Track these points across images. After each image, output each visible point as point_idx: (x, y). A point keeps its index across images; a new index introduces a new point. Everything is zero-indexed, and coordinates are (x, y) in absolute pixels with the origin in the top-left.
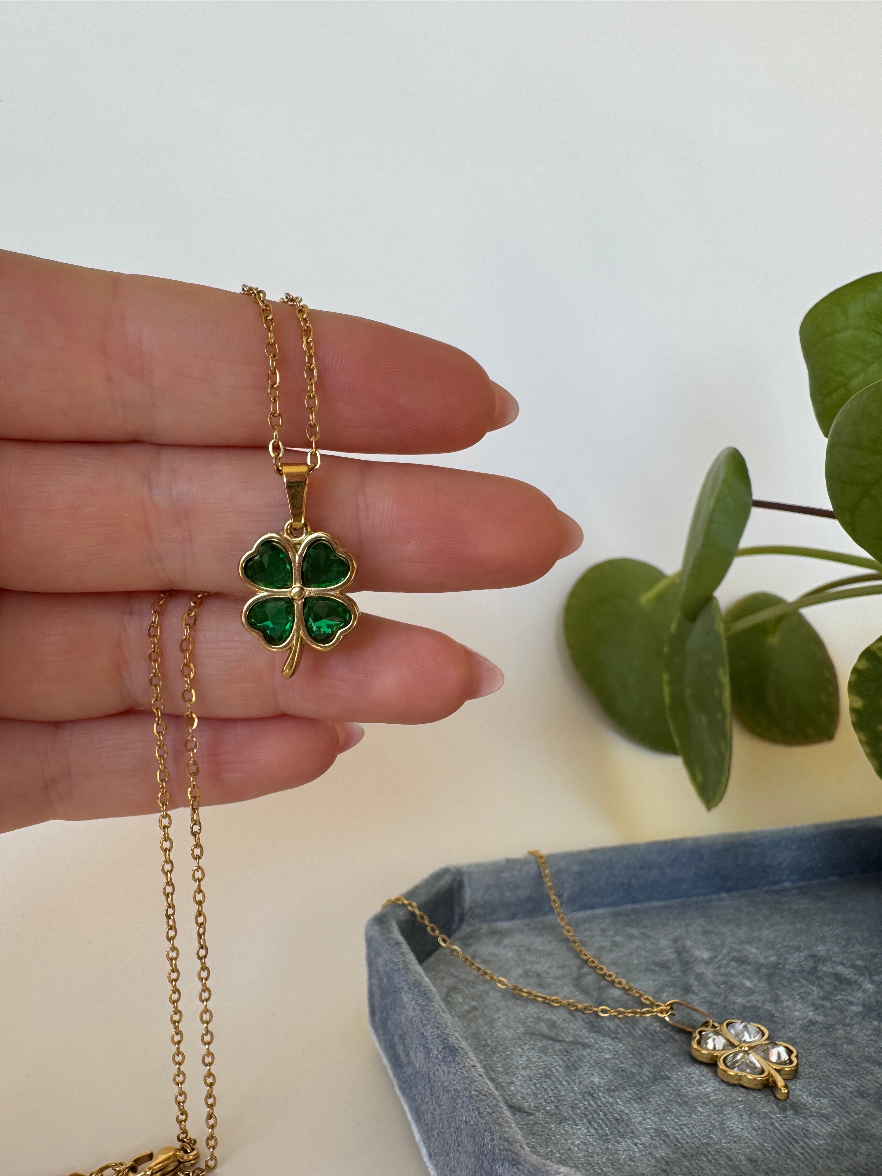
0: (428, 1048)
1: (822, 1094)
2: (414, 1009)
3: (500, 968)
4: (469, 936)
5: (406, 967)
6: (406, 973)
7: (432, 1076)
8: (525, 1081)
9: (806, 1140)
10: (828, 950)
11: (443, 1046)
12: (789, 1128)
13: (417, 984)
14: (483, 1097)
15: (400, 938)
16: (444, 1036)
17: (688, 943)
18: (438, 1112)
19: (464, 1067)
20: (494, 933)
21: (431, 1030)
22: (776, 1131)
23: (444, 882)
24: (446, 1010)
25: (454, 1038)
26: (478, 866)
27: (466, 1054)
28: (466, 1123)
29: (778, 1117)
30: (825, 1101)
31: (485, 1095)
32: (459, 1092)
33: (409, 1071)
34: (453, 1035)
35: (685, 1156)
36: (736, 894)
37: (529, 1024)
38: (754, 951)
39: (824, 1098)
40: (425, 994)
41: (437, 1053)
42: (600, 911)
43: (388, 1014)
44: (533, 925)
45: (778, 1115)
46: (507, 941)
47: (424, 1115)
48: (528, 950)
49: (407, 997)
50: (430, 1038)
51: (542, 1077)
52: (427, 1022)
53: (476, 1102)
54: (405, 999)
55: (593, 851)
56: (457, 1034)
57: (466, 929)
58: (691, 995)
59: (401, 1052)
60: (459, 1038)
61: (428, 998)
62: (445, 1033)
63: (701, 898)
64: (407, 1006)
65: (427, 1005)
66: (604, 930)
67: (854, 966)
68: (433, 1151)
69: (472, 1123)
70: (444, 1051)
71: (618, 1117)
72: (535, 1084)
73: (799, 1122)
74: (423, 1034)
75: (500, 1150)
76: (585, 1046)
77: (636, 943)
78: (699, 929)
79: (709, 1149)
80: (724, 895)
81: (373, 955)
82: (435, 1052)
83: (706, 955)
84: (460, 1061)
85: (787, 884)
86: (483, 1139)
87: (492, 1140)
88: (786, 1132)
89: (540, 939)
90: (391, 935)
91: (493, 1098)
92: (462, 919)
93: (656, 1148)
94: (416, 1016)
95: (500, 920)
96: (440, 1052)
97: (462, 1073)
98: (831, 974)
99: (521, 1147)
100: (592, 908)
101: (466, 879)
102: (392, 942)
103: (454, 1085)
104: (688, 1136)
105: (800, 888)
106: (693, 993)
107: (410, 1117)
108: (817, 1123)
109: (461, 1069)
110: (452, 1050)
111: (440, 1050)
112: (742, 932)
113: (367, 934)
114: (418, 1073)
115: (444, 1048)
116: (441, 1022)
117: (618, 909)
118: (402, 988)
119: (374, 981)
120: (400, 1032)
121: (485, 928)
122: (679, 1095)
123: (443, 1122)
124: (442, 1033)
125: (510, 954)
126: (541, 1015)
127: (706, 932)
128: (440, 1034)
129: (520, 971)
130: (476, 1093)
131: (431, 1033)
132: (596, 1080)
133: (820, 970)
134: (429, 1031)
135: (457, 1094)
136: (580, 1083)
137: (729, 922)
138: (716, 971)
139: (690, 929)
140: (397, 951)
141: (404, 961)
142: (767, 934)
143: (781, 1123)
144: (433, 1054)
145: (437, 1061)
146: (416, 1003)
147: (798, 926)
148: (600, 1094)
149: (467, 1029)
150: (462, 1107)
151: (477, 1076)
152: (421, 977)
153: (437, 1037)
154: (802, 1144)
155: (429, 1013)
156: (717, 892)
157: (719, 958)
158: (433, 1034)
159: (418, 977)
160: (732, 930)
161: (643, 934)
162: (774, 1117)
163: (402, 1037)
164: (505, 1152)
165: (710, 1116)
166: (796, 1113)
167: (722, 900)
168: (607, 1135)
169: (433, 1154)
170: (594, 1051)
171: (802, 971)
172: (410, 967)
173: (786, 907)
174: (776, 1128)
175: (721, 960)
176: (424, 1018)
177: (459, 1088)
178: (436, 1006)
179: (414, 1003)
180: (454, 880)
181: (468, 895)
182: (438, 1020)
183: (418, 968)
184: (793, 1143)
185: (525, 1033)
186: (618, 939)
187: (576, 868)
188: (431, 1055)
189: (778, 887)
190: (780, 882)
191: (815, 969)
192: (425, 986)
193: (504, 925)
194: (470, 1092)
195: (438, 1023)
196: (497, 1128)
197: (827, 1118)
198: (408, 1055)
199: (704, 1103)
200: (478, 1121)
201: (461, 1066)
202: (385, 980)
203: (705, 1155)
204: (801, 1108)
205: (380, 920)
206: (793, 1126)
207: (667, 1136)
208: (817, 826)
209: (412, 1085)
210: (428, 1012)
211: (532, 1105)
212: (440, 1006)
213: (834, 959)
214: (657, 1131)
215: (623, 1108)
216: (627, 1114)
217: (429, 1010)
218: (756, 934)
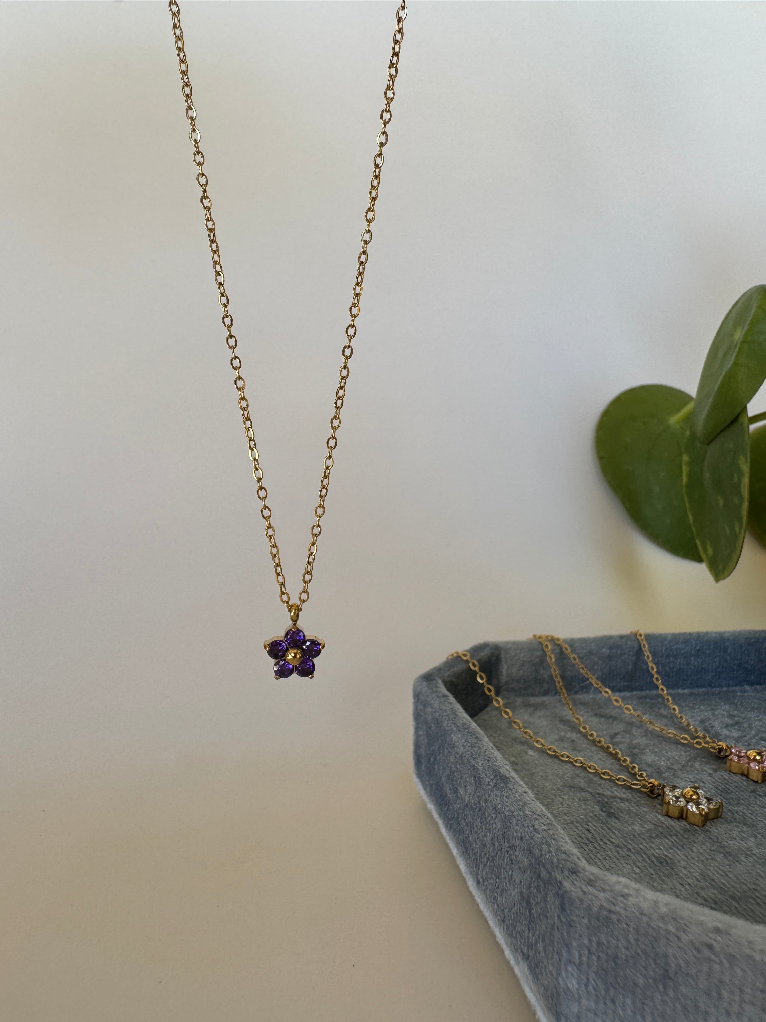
2: (464, 746)
5: (454, 713)
6: (455, 718)
7: (483, 803)
11: (494, 775)
13: (466, 727)
14: (537, 817)
15: (446, 692)
16: (495, 768)
18: (489, 836)
19: (516, 792)
23: (483, 655)
24: (494, 748)
25: (504, 770)
26: (514, 643)
28: (521, 838)
31: (539, 815)
32: (512, 812)
33: (456, 807)
35: (733, 898)
36: (759, 687)
40: (474, 734)
41: (489, 781)
43: (435, 759)
47: (471, 845)
48: (562, 721)
49: (457, 736)
50: (481, 769)
52: (477, 756)
53: (531, 820)
54: (454, 738)
56: (507, 767)
59: (448, 791)
61: (477, 738)
62: (495, 766)
63: (725, 689)
64: (457, 744)
65: (476, 743)
68: (482, 877)
69: (528, 838)
70: (495, 779)
74: (474, 766)
75: (558, 859)
79: (757, 894)
81: (421, 707)
82: (487, 780)
84: (511, 788)
86: (541, 851)
87: (550, 852)
90: (439, 689)
91: (547, 818)
92: (498, 691)
93: (702, 888)
94: (466, 752)
95: (533, 695)
96: (492, 780)
97: (514, 796)
99: (579, 859)
101: (503, 655)
102: (439, 695)
104: (734, 881)
107: (455, 851)
109: (513, 794)
110: (504, 779)
111: (492, 777)
113: (414, 691)
114: (467, 805)
115: (496, 776)
116: (491, 756)
117: (644, 693)
118: (452, 729)
119: (421, 732)
120: (448, 772)
122: (721, 847)
123: (494, 845)
124: (493, 765)
125: (545, 723)
127: (732, 716)
128: (491, 765)
130: (530, 813)
131: (482, 764)
132: (637, 828)
134: (480, 764)
135: (511, 814)
139: (716, 713)
141: (452, 708)
145: (490, 787)
146: (465, 742)
150: (517, 825)
151: (530, 800)
153: (488, 768)
155: (479, 749)
156: (739, 684)
157: (748, 737)
158: (484, 765)
163: (450, 777)
164: (563, 862)
165: (754, 866)
167: (745, 691)
169: (481, 880)
175: (751, 738)
176: (474, 753)
177: (513, 809)
179: (463, 741)
180: (492, 655)
181: (505, 670)
182: (488, 755)
185: (564, 786)
187: (605, 651)
188: (483, 783)
192: (473, 730)
194: (524, 812)
195: (489, 757)
196: (553, 842)
198: (456, 791)
199: (747, 855)
200: (534, 836)
201: (513, 791)
202: (433, 727)
203: (753, 899)
205: (428, 678)
207: (713, 880)
209: (460, 819)
210: (477, 748)
214: (701, 874)
215: (666, 853)
216: (671, 859)
217: (479, 747)
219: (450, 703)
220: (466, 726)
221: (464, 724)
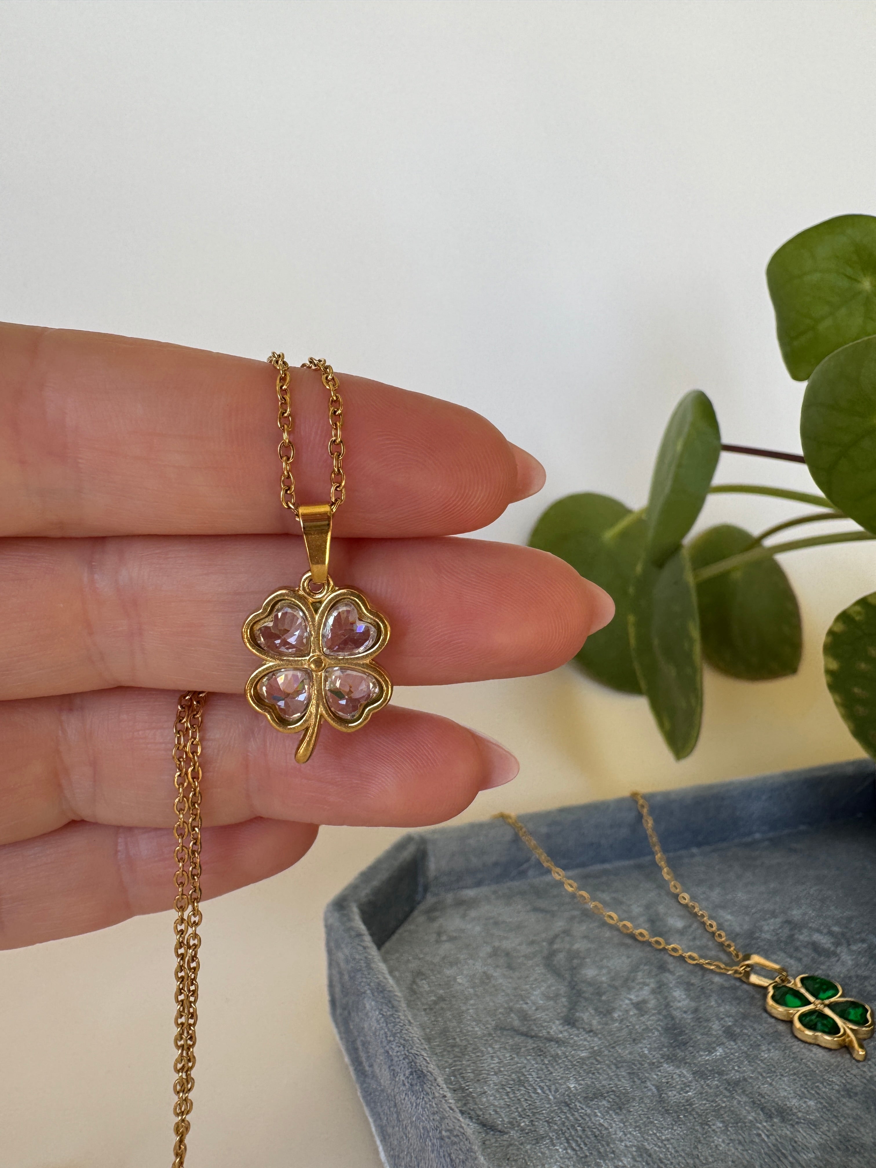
0: (394, 1070)
1: (808, 1095)
2: (378, 1020)
3: (467, 946)
4: (433, 909)
5: (369, 967)
6: (369, 975)
7: (398, 1101)
8: (497, 1090)
9: (795, 1154)
10: (805, 914)
11: (410, 1070)
12: (776, 1140)
14: (456, 1140)
15: (362, 928)
16: (411, 1057)
17: (661, 909)
19: (434, 1098)
20: (460, 903)
21: (397, 1049)
22: (763, 1144)
23: (407, 854)
24: (412, 1021)
25: (422, 1059)
27: (435, 1080)
29: (765, 1127)
30: (811, 1103)
31: (457, 1136)
33: (374, 1084)
34: (421, 1055)
36: (707, 848)
37: (500, 1016)
38: (729, 917)
39: (810, 1099)
40: (390, 1002)
41: (404, 1079)
43: (349, 1013)
44: (500, 893)
45: (765, 1124)
46: (473, 913)
47: (389, 1138)
48: (496, 923)
49: (370, 1004)
50: (396, 1059)
51: (515, 1085)
52: (392, 1038)
54: (368, 1007)
55: (562, 811)
56: (426, 1056)
57: (430, 900)
58: (667, 974)
59: (364, 1060)
60: (428, 1059)
61: (393, 1007)
62: (412, 1053)
64: (370, 1014)
65: (392, 1015)
67: (830, 933)
70: (411, 1077)
71: (597, 1133)
72: (507, 1094)
73: (787, 1131)
74: (388, 1052)
76: (559, 1042)
80: (695, 850)
81: (332, 944)
82: (402, 1078)
83: (679, 924)
84: (429, 1090)
85: (758, 836)
88: (774, 1145)
89: (508, 909)
90: (353, 924)
92: (426, 889)
94: (380, 1029)
95: (466, 887)
96: (408, 1078)
97: (431, 1106)
98: (808, 943)
101: (430, 848)
102: (353, 933)
103: (423, 1122)
105: (771, 840)
106: (669, 971)
108: (805, 1132)
109: (430, 1101)
110: (420, 1076)
111: (407, 1075)
112: (715, 895)
113: (326, 921)
114: (383, 1091)
115: (411, 1073)
116: (407, 1037)
118: (364, 993)
119: (334, 972)
120: (362, 1038)
121: (449, 897)
124: (409, 1052)
125: (478, 929)
126: (511, 1004)
128: (407, 1054)
129: (489, 949)
130: (448, 1134)
131: (397, 1052)
132: (572, 1085)
133: (798, 940)
134: (395, 1049)
136: (557, 1090)
138: (691, 943)
140: (358, 944)
141: (366, 958)
142: (741, 896)
143: (767, 1133)
144: (399, 1079)
145: (404, 1088)
146: (380, 1013)
147: (772, 885)
148: (578, 1104)
149: (434, 1024)
151: (448, 1109)
152: (385, 978)
153: (404, 1059)
154: (791, 1159)
155: (394, 1026)
156: (688, 847)
157: (693, 928)
158: (399, 1054)
159: (381, 979)
160: (704, 893)
161: (614, 899)
162: (760, 1125)
163: (365, 1045)
166: (783, 1120)
167: (693, 856)
168: (586, 1156)
170: (569, 1049)
171: (779, 941)
172: (373, 965)
173: (758, 863)
174: (763, 1140)
175: (696, 930)
176: (389, 1034)
177: (428, 1126)
178: (403, 1017)
179: (377, 1013)
180: (417, 850)
181: (433, 866)
182: (404, 1036)
183: (383, 967)
184: (781, 1159)
185: (496, 1028)
188: (397, 1079)
189: (749, 839)
190: (750, 833)
191: (791, 937)
192: (390, 991)
193: (470, 893)
194: (440, 1132)
195: (405, 1040)
197: (815, 1125)
198: (371, 1066)
201: (430, 1097)
202: (346, 977)
204: (788, 1114)
205: (340, 905)
206: (780, 1136)
207: (650, 1155)
209: (377, 1101)
210: (392, 1024)
211: (506, 1120)
212: (405, 1016)
213: (810, 925)
214: (638, 1149)
215: (602, 1121)
216: (606, 1129)
217: (394, 1022)
218: (729, 897)
219: (365, 948)
220: (381, 989)
221: (379, 984)
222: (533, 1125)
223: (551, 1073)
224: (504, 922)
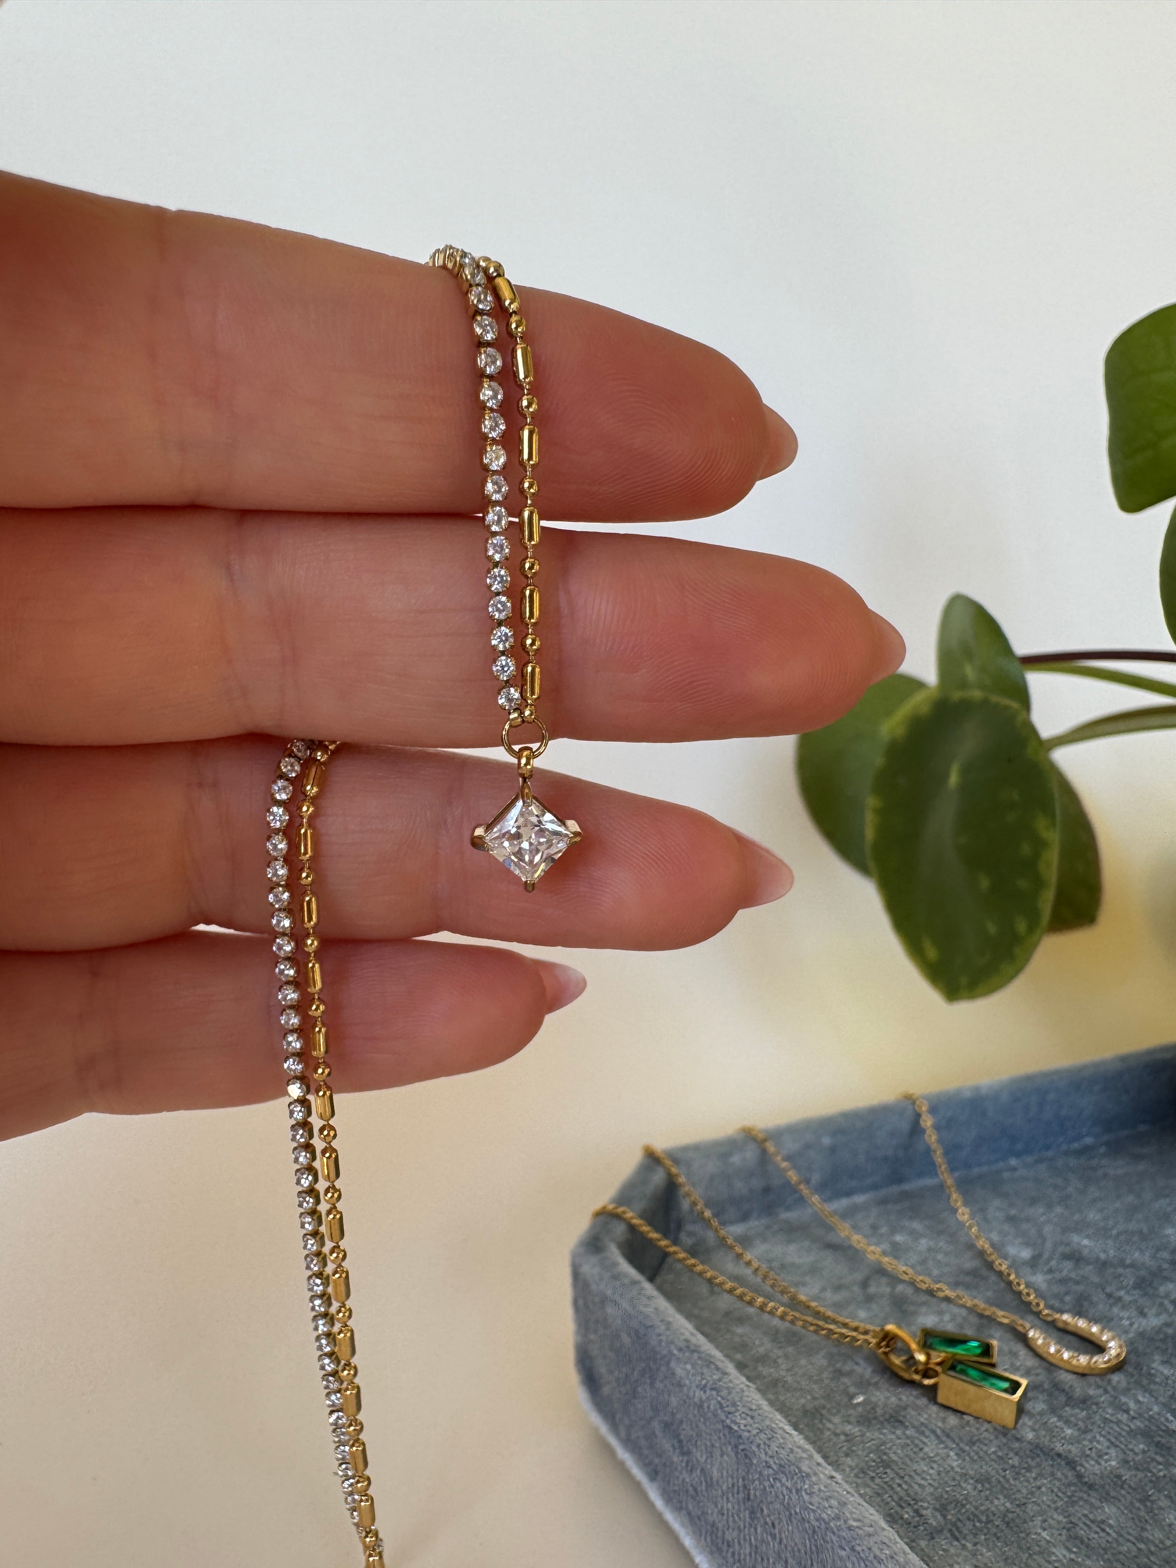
0: (744, 1450)
11: (772, 1446)
13: (693, 1348)
15: (634, 1273)
19: (819, 1481)
21: (743, 1422)
24: (750, 1385)
25: (782, 1432)
26: (696, 1146)
27: (810, 1456)
34: (779, 1427)
36: (1029, 1159)
38: (1086, 1242)
40: (711, 1363)
41: (766, 1459)
42: (859, 1199)
44: (776, 1227)
47: (731, 1547)
48: (783, 1266)
50: (746, 1434)
51: (878, 1468)
52: (731, 1408)
54: (679, 1372)
55: (847, 1115)
59: (667, 1448)
60: (790, 1431)
64: (686, 1381)
65: (720, 1380)
66: (874, 1228)
72: (872, 1479)
77: (924, 1244)
78: (1000, 1215)
80: (1013, 1162)
85: (1089, 1140)
89: (792, 1248)
90: (620, 1268)
94: (707, 1399)
97: (819, 1490)
100: (849, 1194)
105: (1108, 1144)
112: (1059, 1216)
116: (753, 1407)
118: (670, 1353)
119: (593, 1336)
120: (665, 1418)
127: (1011, 1219)
137: (1033, 1201)
139: (989, 1216)
142: (1093, 1215)
147: (1127, 1200)
156: (1003, 1157)
157: (1045, 1256)
159: (687, 1335)
161: (929, 1228)
163: (672, 1428)
167: (1014, 1169)
172: (669, 1320)
173: (1100, 1172)
175: (1049, 1258)
178: (734, 1380)
186: (898, 1238)
187: (826, 1141)
189: (1076, 1145)
190: (1079, 1137)
192: (704, 1350)
193: (739, 1229)
198: (687, 1454)
202: (626, 1338)
208: (1123, 1059)
212: (738, 1379)
218: (1076, 1217)
222: (921, 1516)
223: (921, 1449)
224: (793, 1264)
